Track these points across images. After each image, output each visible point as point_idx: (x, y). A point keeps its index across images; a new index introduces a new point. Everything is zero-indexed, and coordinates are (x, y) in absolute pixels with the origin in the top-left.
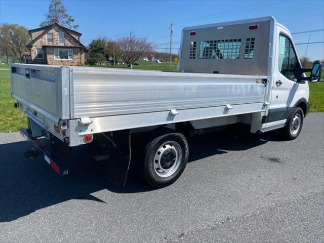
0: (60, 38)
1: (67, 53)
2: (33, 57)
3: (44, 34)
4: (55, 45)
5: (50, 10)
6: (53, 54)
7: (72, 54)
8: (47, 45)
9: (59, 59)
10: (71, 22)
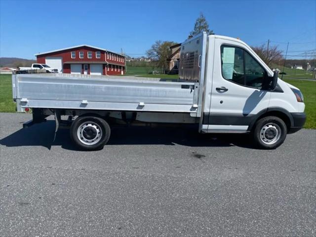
2: (171, 68)
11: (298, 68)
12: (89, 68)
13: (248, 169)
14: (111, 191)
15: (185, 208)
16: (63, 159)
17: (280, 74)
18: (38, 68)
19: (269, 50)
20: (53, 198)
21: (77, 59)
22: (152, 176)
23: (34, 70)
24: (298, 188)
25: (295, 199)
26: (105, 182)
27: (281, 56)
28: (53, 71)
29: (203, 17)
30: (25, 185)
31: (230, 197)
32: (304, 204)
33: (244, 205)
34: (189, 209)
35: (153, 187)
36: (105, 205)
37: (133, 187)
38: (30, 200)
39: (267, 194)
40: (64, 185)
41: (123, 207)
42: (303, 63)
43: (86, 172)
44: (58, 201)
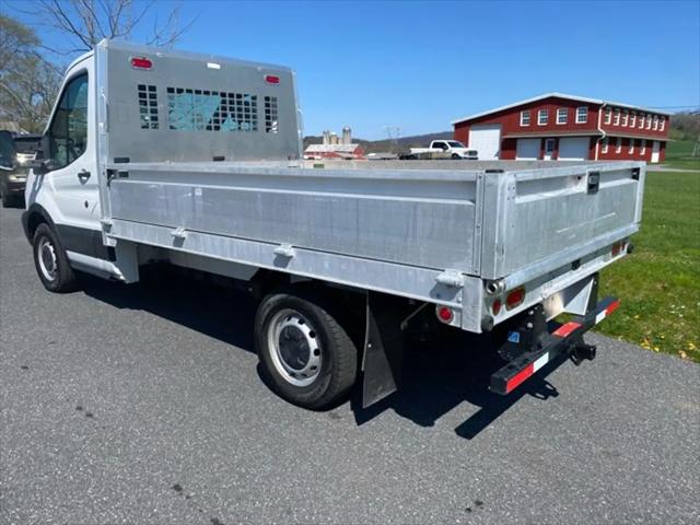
12: (557, 148)
21: (533, 126)
23: (430, 153)
28: (467, 156)
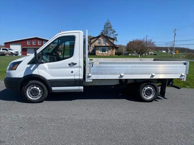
0: (104, 42)
1: (105, 49)
3: (96, 40)
4: (101, 45)
5: (104, 28)
6: (99, 50)
7: (108, 50)
8: (97, 45)
9: (101, 52)
10: (114, 33)
11: (163, 52)
13: (143, 113)
14: (60, 130)
15: (109, 140)
16: (26, 110)
17: (154, 55)
18: (6, 51)
19: (147, 41)
20: (21, 137)
21: (31, 45)
22: (86, 119)
23: (3, 52)
24: (174, 124)
25: (173, 131)
26: (55, 124)
27: (154, 45)
28: (16, 53)
29: (109, 21)
30: (2, 129)
31: (135, 131)
32: (178, 134)
33: (144, 136)
34: (111, 140)
35: (87, 127)
36: (57, 140)
37: (74, 128)
38: (6, 139)
39: (156, 128)
40: (29, 128)
41: (69, 141)
42: (166, 49)
43: (42, 118)
44: (25, 140)
